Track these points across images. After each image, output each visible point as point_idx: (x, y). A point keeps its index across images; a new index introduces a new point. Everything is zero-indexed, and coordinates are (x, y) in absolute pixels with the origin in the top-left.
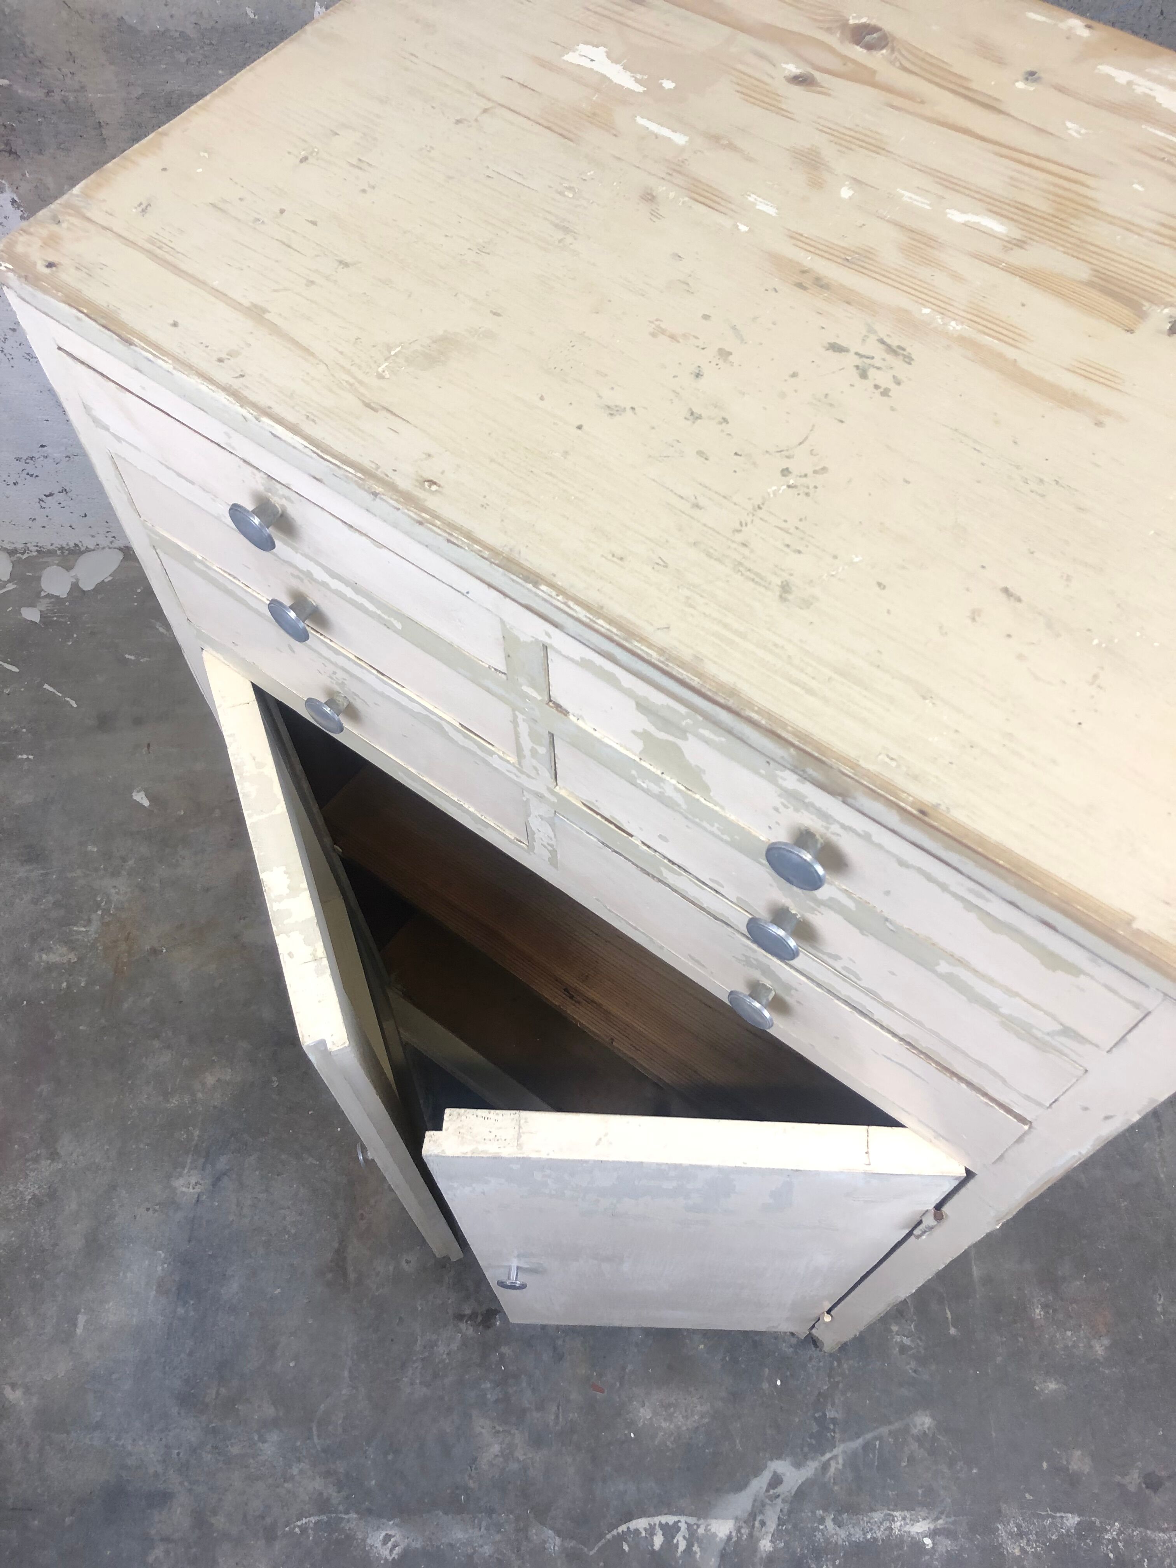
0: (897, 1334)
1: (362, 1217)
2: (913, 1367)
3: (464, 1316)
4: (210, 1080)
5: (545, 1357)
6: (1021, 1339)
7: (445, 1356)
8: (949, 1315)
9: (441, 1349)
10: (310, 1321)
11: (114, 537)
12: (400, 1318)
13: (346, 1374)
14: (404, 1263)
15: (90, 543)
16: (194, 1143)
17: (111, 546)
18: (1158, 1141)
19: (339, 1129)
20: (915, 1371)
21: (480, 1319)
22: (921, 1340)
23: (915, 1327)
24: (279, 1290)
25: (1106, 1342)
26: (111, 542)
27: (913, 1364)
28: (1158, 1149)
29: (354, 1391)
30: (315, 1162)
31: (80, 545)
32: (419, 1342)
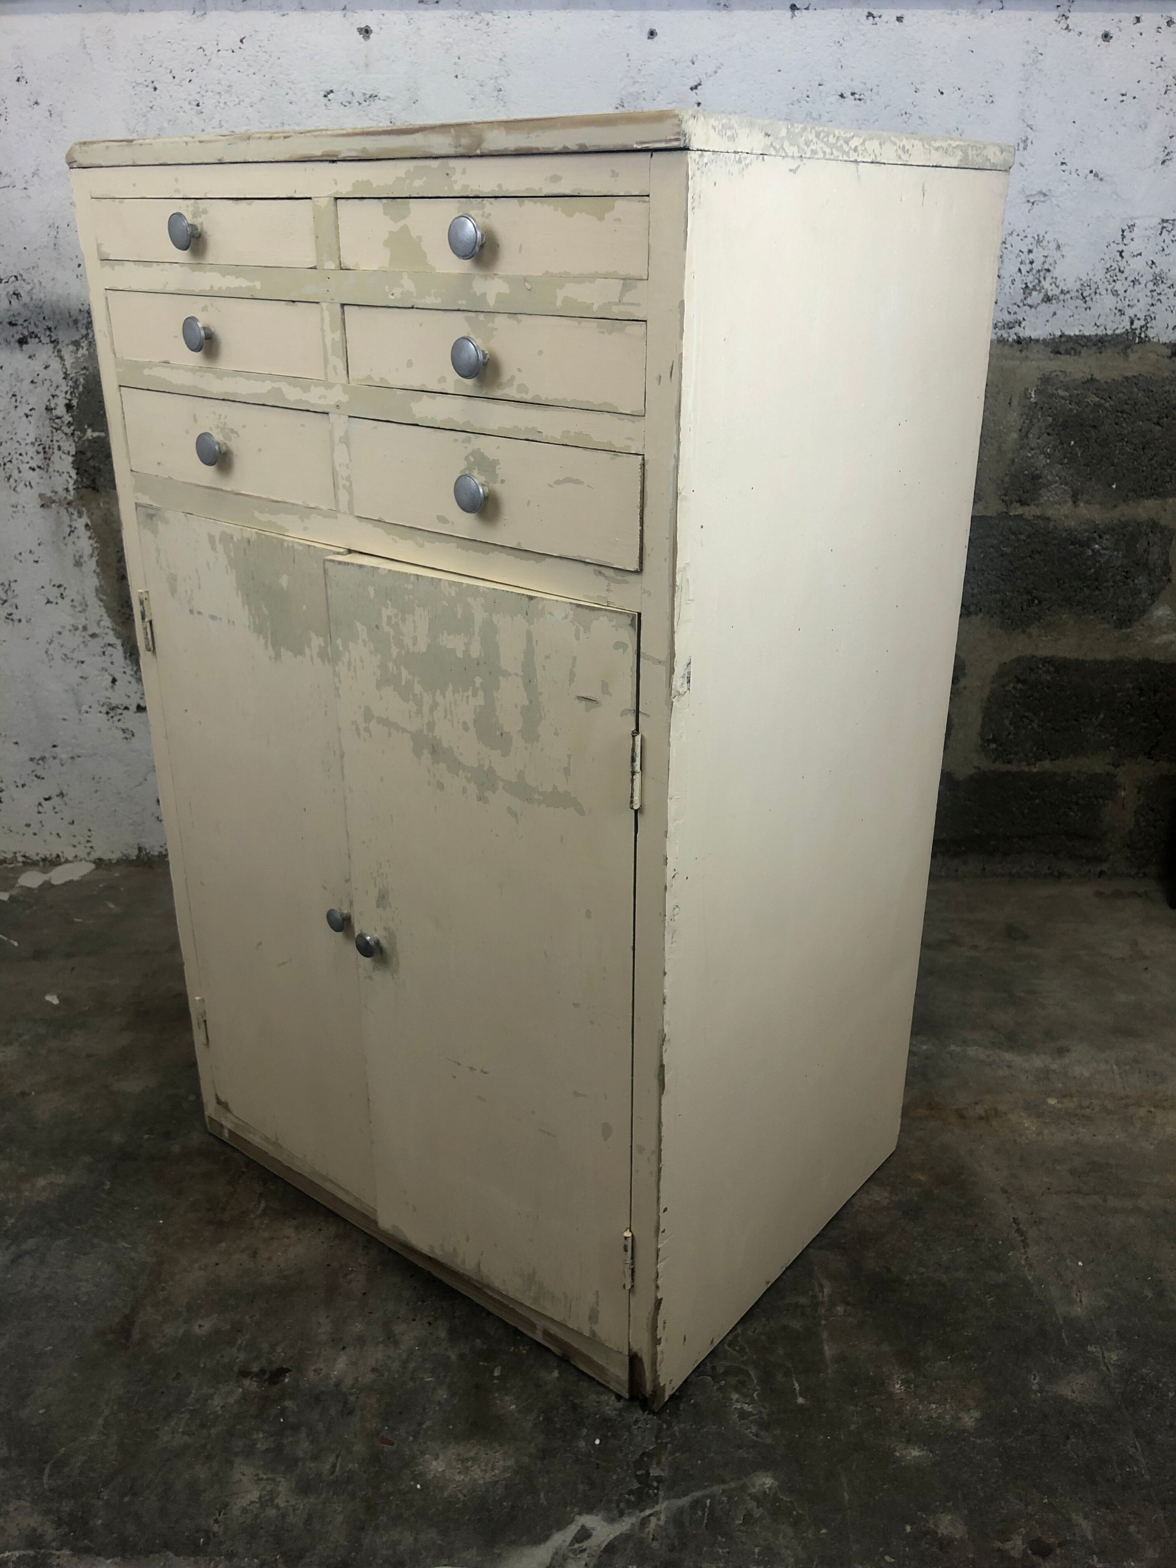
0: (737, 1401)
1: (163, 1289)
2: (754, 1431)
3: (251, 1373)
4: (41, 1182)
5: (333, 1411)
6: (878, 1410)
7: (218, 1408)
8: (797, 1386)
9: (217, 1402)
10: (75, 1375)
11: (92, 847)
12: (178, 1374)
13: (101, 1421)
14: (196, 1327)
15: (69, 853)
16: (5, 1228)
17: (87, 859)
18: (1023, 1251)
19: (161, 1222)
20: (757, 1435)
21: (267, 1376)
22: (764, 1407)
23: (758, 1395)
24: (50, 1348)
25: (977, 1414)
26: (89, 854)
27: (754, 1429)
28: (1024, 1257)
29: (104, 1437)
30: (127, 1245)
31: (61, 855)
32: (192, 1395)
